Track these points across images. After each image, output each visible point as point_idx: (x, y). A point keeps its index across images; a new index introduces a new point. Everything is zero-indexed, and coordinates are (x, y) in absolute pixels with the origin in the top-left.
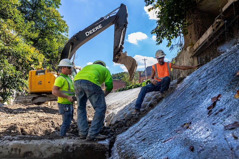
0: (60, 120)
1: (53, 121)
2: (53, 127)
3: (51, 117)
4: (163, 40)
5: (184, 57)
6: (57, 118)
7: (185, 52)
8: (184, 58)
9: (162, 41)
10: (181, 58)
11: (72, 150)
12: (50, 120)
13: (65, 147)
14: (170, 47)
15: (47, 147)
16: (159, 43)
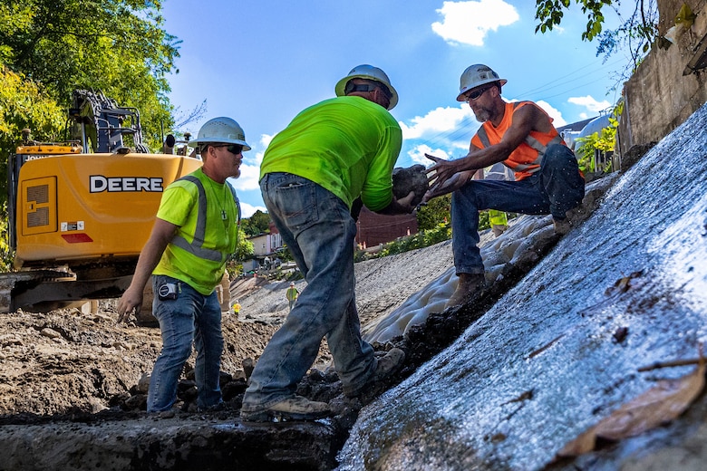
0: (128, 367)
1: (102, 370)
2: (98, 396)
3: (93, 356)
4: (564, 9)
5: (662, 77)
6: (115, 359)
7: (665, 54)
8: (662, 83)
9: (561, 14)
10: (649, 85)
11: (173, 461)
12: (88, 367)
13: (143, 447)
14: (596, 42)
15: (69, 450)
16: (549, 24)
